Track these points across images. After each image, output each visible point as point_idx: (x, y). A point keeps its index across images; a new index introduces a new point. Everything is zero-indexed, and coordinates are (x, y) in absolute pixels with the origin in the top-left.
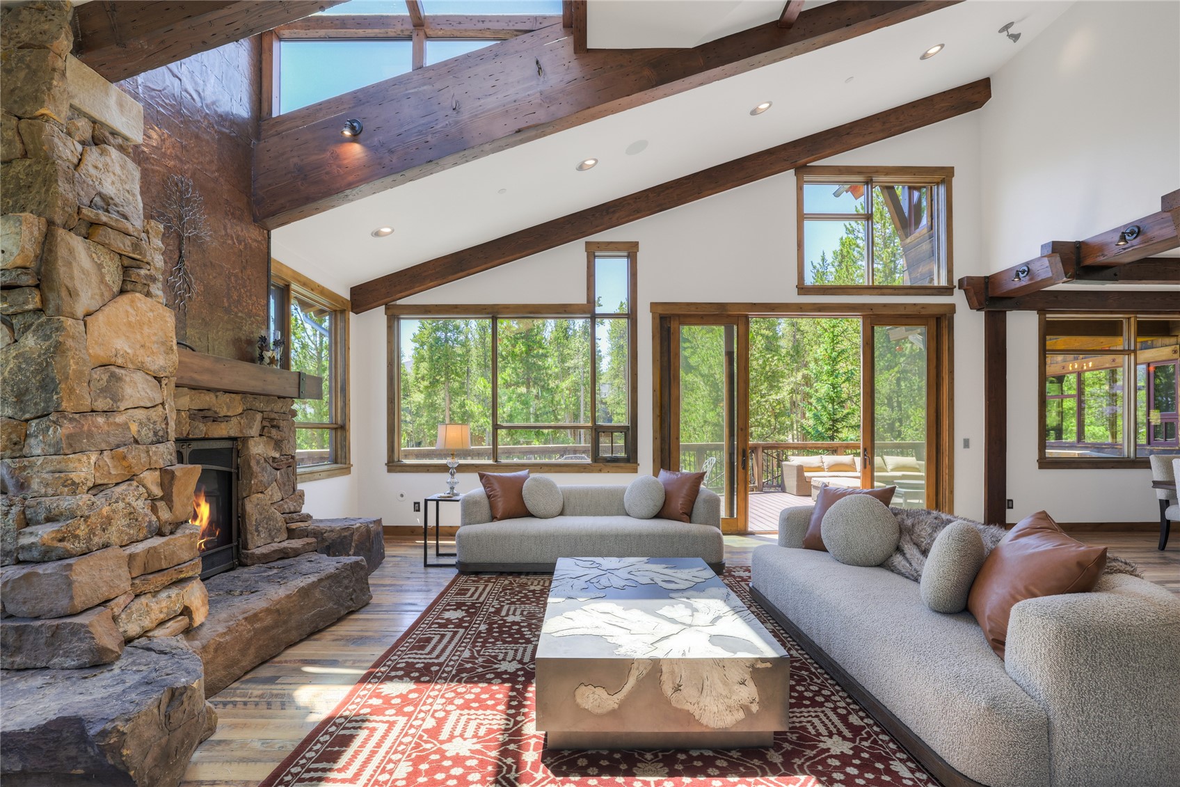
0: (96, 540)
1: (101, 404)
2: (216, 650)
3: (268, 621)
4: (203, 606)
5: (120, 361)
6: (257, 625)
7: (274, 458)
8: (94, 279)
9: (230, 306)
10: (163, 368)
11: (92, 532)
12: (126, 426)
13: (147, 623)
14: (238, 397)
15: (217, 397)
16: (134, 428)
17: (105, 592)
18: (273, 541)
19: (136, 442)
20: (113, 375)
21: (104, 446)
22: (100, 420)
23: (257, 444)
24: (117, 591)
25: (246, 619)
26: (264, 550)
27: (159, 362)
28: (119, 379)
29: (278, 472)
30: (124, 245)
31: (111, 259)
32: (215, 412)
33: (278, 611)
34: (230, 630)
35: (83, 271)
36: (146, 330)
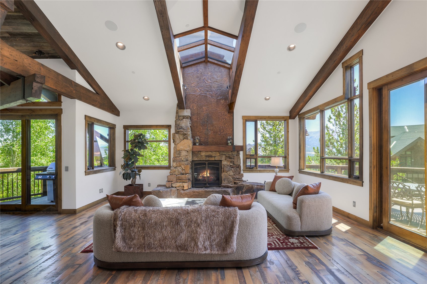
0: (174, 173)
1: (178, 156)
2: (185, 194)
3: (197, 194)
4: (187, 187)
5: (181, 150)
6: (194, 194)
7: (231, 165)
8: (179, 139)
9: (220, 133)
10: (188, 150)
11: (173, 172)
12: (181, 159)
13: (176, 186)
14: (218, 152)
15: (212, 152)
16: (183, 159)
17: (172, 180)
18: (229, 184)
19: (183, 161)
20: (180, 152)
21: (178, 161)
22: (178, 158)
23: (224, 162)
24: (173, 181)
25: (193, 192)
26: (224, 185)
27: (188, 149)
28: (181, 152)
29: (233, 169)
30: (182, 133)
31: (182, 135)
32: (211, 155)
33: (199, 193)
34: (189, 192)
35: (177, 138)
36: (186, 144)
